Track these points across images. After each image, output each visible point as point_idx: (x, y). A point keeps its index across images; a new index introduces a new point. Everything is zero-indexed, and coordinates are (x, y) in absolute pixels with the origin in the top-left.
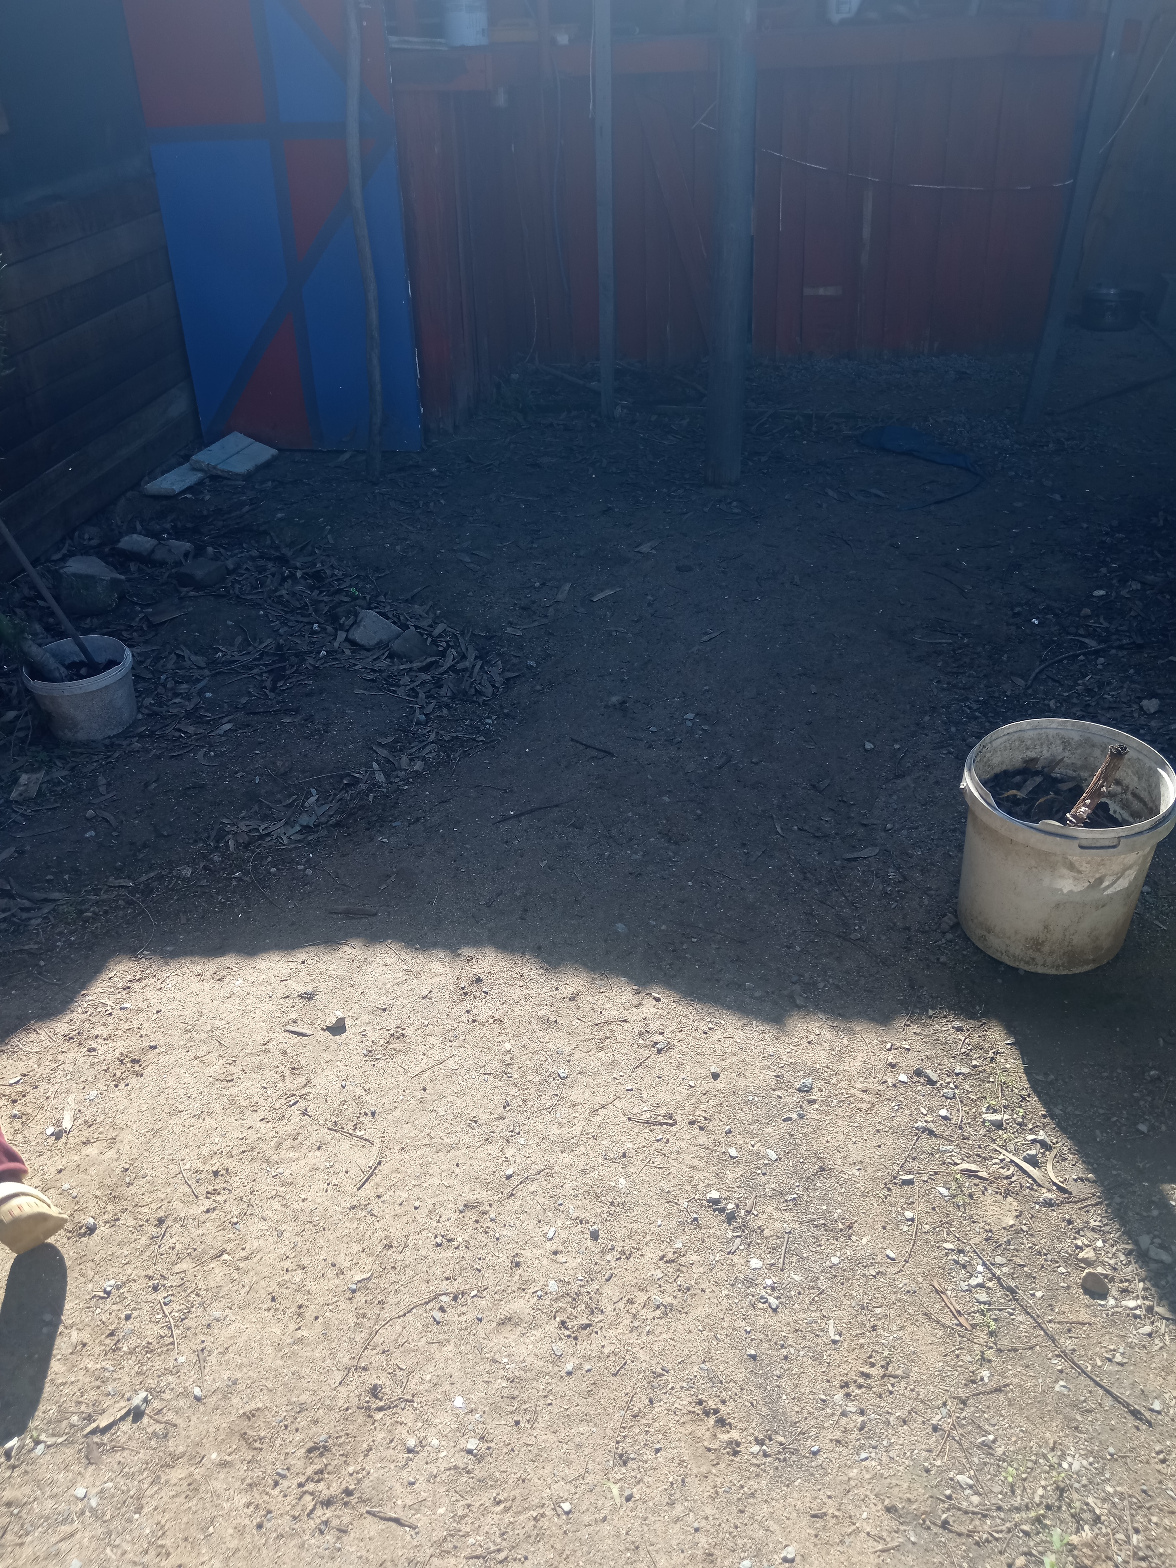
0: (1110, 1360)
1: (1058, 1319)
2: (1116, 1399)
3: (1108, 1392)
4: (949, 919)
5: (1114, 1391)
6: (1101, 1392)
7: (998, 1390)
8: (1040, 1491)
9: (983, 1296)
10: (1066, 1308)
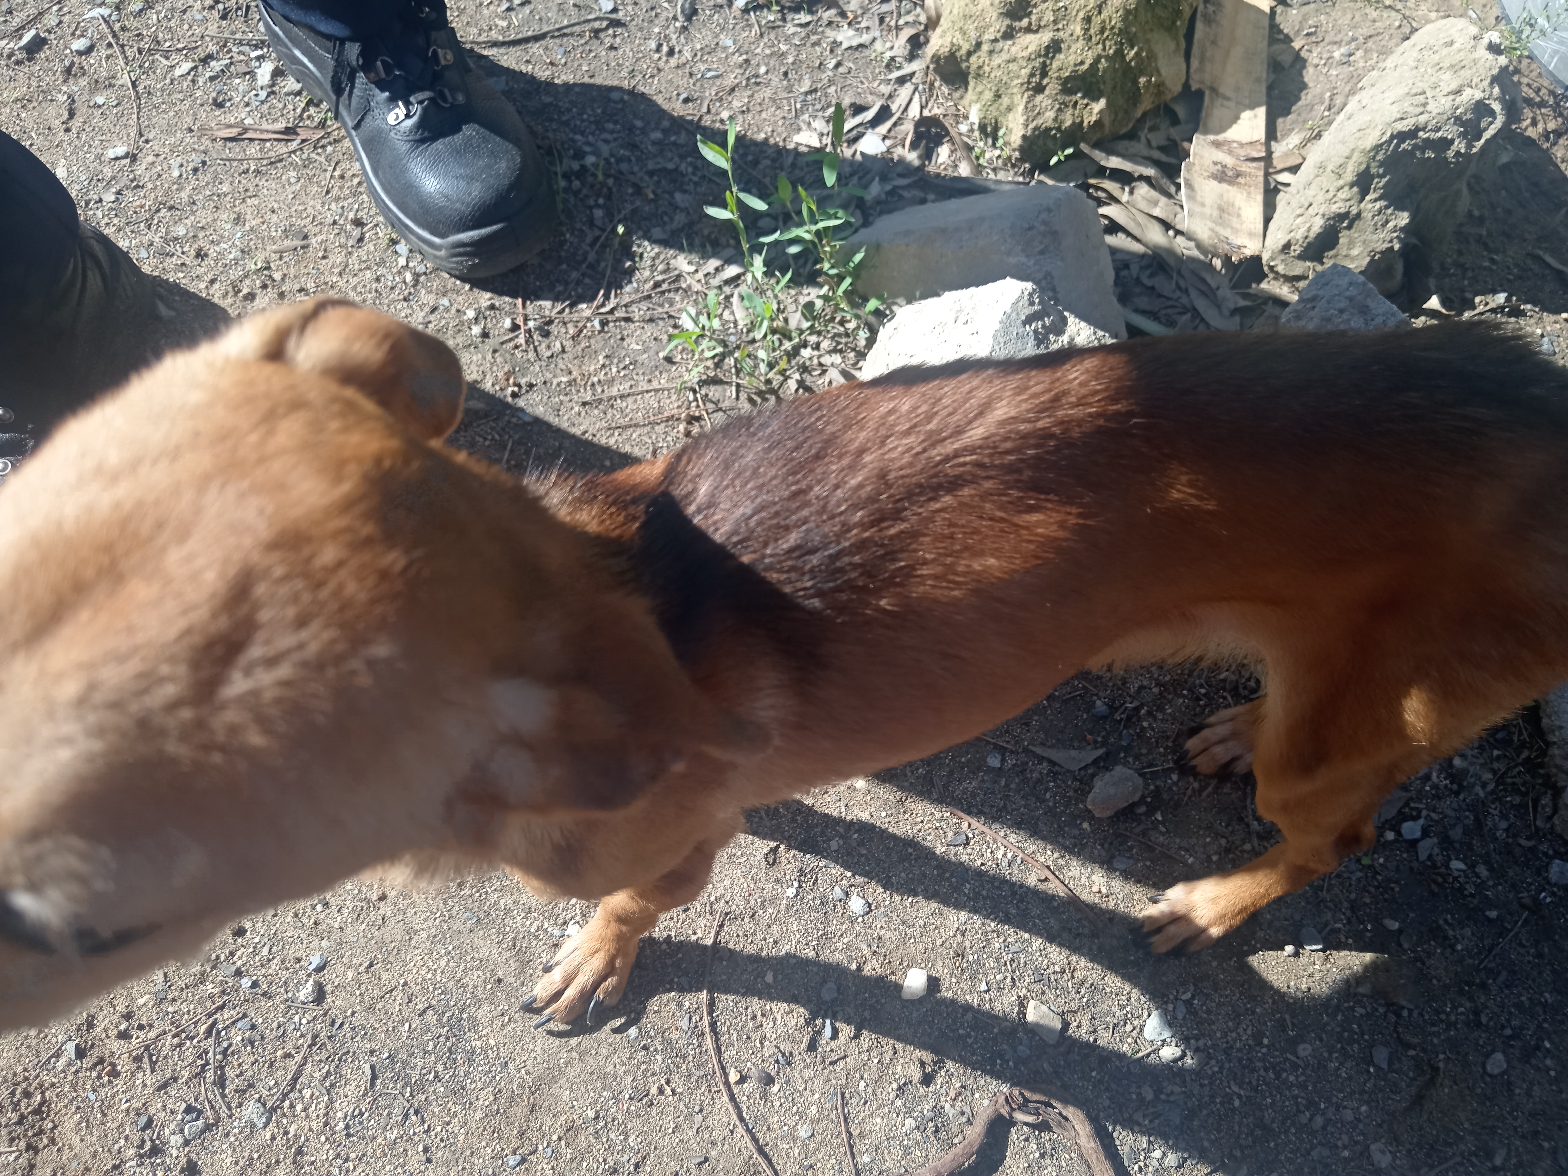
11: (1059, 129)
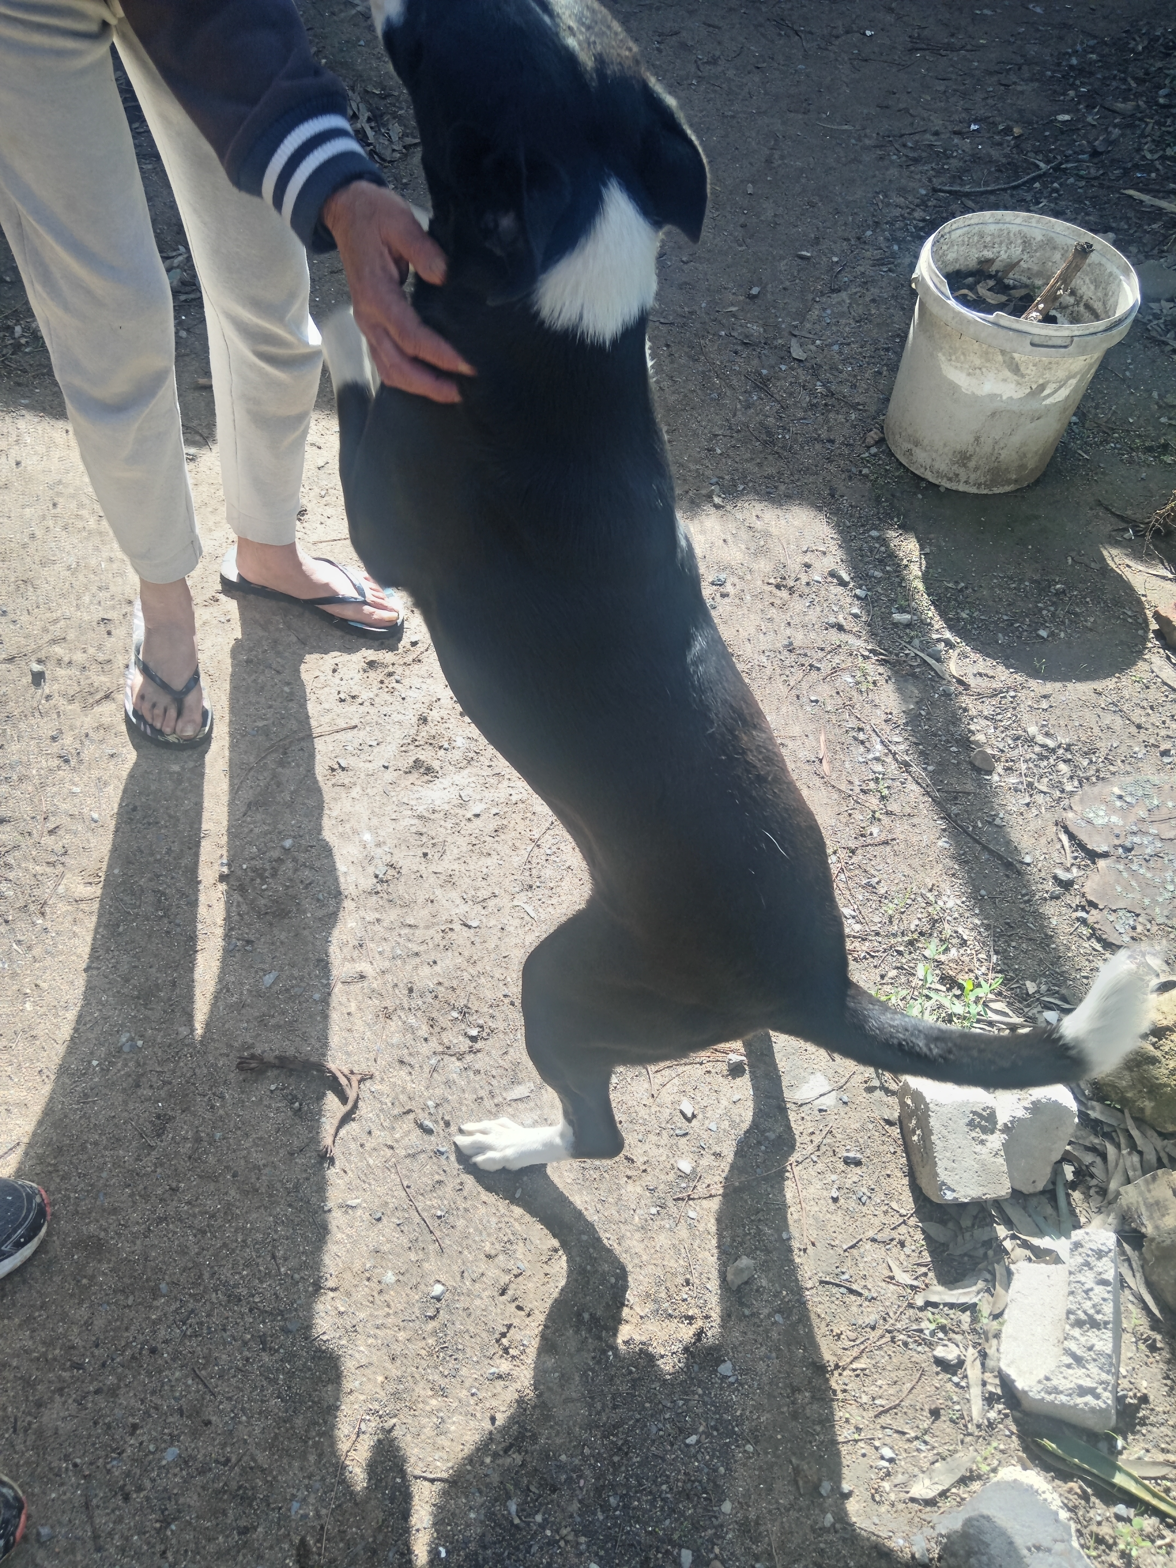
0: (990, 823)
1: (946, 789)
2: (991, 852)
3: (985, 848)
4: (874, 435)
5: (991, 846)
6: (978, 848)
7: (886, 843)
8: (917, 922)
9: (879, 768)
10: (953, 781)
11: (1122, 1092)
